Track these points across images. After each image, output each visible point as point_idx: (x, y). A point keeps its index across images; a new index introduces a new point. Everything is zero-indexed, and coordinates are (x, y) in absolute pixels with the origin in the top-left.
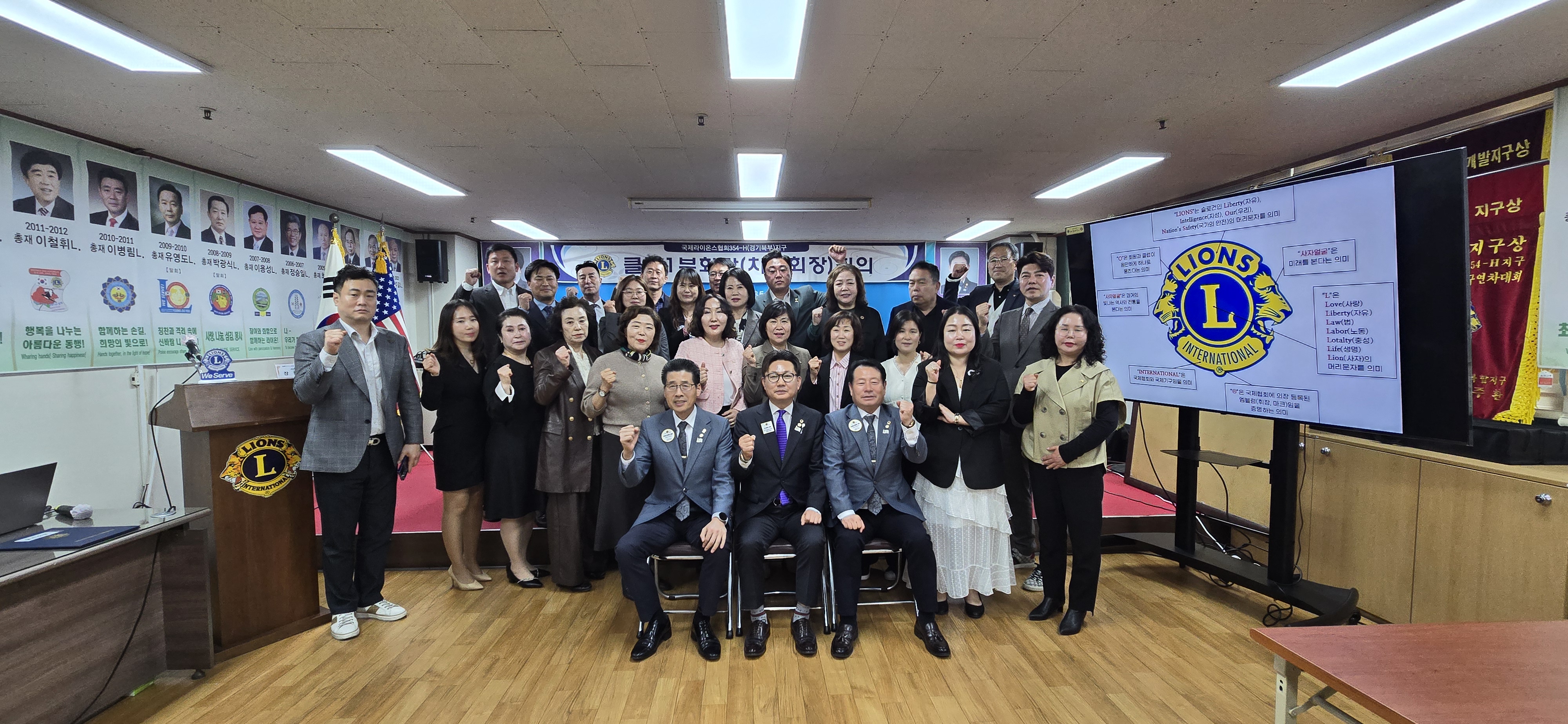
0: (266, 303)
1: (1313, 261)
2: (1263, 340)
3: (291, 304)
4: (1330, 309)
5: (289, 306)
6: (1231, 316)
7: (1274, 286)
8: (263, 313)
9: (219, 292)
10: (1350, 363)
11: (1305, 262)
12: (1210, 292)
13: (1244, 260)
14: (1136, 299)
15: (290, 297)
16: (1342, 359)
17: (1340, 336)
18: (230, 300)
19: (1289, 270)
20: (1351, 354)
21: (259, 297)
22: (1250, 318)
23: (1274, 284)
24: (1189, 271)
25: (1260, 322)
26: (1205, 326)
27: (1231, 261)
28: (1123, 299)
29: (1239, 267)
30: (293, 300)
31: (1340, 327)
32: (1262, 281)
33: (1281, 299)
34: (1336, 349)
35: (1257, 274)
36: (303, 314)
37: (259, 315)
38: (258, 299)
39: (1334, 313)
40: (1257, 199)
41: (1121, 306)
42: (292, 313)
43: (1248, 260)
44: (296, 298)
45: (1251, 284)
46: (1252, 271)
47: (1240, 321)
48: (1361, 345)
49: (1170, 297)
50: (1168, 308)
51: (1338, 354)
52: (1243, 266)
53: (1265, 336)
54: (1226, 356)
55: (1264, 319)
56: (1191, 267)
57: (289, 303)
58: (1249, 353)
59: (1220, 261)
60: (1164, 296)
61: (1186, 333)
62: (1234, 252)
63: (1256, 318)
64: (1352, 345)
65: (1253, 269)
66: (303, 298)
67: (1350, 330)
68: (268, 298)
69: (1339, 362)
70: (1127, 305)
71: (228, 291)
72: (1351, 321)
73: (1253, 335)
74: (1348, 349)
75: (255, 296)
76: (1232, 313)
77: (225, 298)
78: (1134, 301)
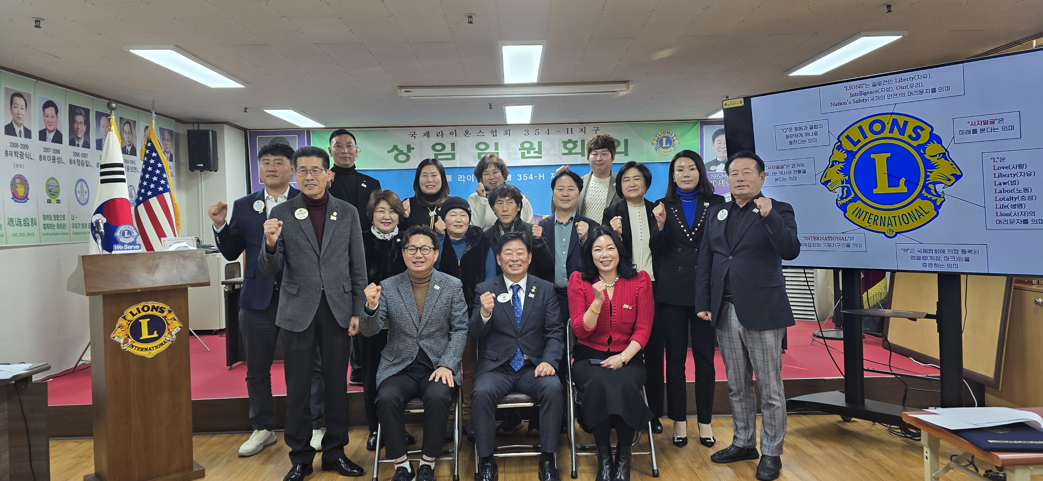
0: (56, 191)
1: (982, 130)
2: (934, 202)
3: (77, 192)
4: (997, 172)
5: (76, 194)
6: (902, 181)
7: (945, 153)
8: (54, 201)
9: (18, 181)
10: (1016, 218)
11: (975, 131)
12: (881, 160)
13: (915, 130)
14: (801, 169)
15: (76, 185)
16: (1009, 215)
17: (1007, 195)
18: (27, 188)
19: (958, 138)
20: (1017, 210)
21: (51, 186)
22: (921, 183)
23: (944, 151)
24: (859, 141)
25: (931, 186)
26: (875, 191)
27: (902, 132)
28: (788, 170)
29: (910, 136)
30: (79, 188)
31: (1007, 187)
32: (932, 150)
33: (952, 165)
34: (1003, 207)
35: (928, 142)
36: (87, 201)
37: (50, 203)
38: (50, 188)
39: (1001, 175)
40: (928, 74)
41: (785, 176)
42: (79, 201)
43: (919, 131)
44: (82, 186)
45: (922, 152)
46: (922, 141)
47: (912, 184)
48: (1026, 202)
49: (838, 167)
50: (836, 177)
51: (1004, 211)
52: (914, 136)
53: (937, 198)
54: (897, 218)
55: (935, 183)
56: (861, 138)
57: (76, 191)
58: (920, 214)
59: (891, 131)
60: (833, 165)
61: (856, 199)
62: (906, 123)
63: (927, 183)
64: (1017, 202)
65: (925, 137)
66: (87, 187)
67: (1015, 190)
68: (58, 186)
69: (1006, 218)
70: (792, 175)
71: (26, 181)
72: (1017, 181)
73: (924, 198)
74: (1014, 206)
75: (48, 185)
76: (903, 178)
77: (22, 187)
78: (799, 172)
